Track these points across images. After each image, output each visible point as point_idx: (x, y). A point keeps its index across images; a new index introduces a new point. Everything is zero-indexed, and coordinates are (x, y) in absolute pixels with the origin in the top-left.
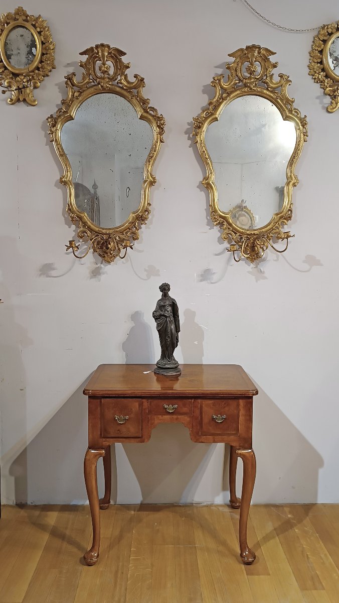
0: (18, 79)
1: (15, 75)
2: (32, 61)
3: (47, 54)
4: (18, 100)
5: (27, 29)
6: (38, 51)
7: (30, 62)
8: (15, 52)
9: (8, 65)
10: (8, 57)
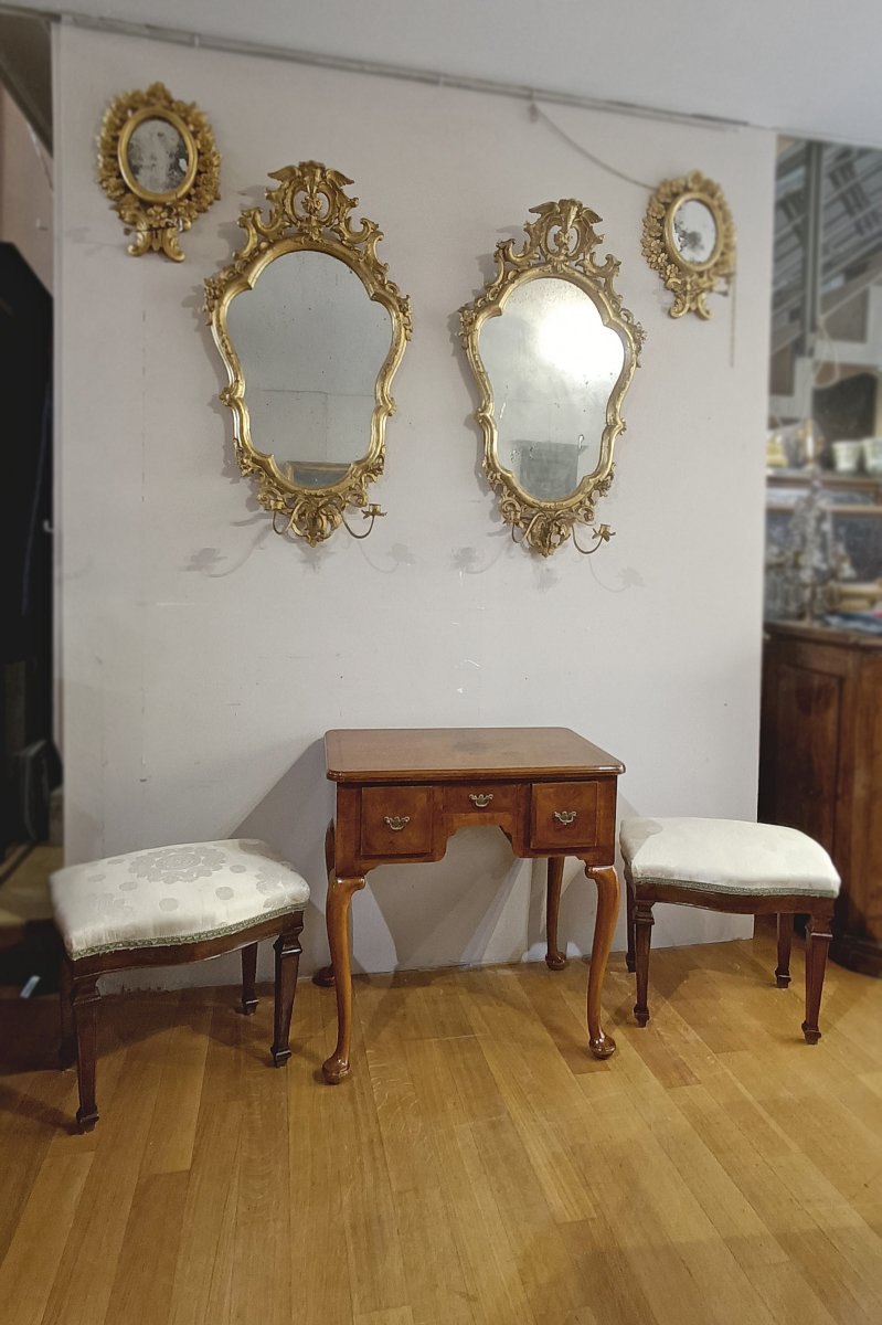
0: (151, 211)
1: (145, 205)
2: (179, 183)
3: (206, 172)
4: (150, 249)
5: (171, 123)
6: (191, 166)
7: (174, 183)
8: (146, 162)
9: (134, 185)
10: (134, 170)
